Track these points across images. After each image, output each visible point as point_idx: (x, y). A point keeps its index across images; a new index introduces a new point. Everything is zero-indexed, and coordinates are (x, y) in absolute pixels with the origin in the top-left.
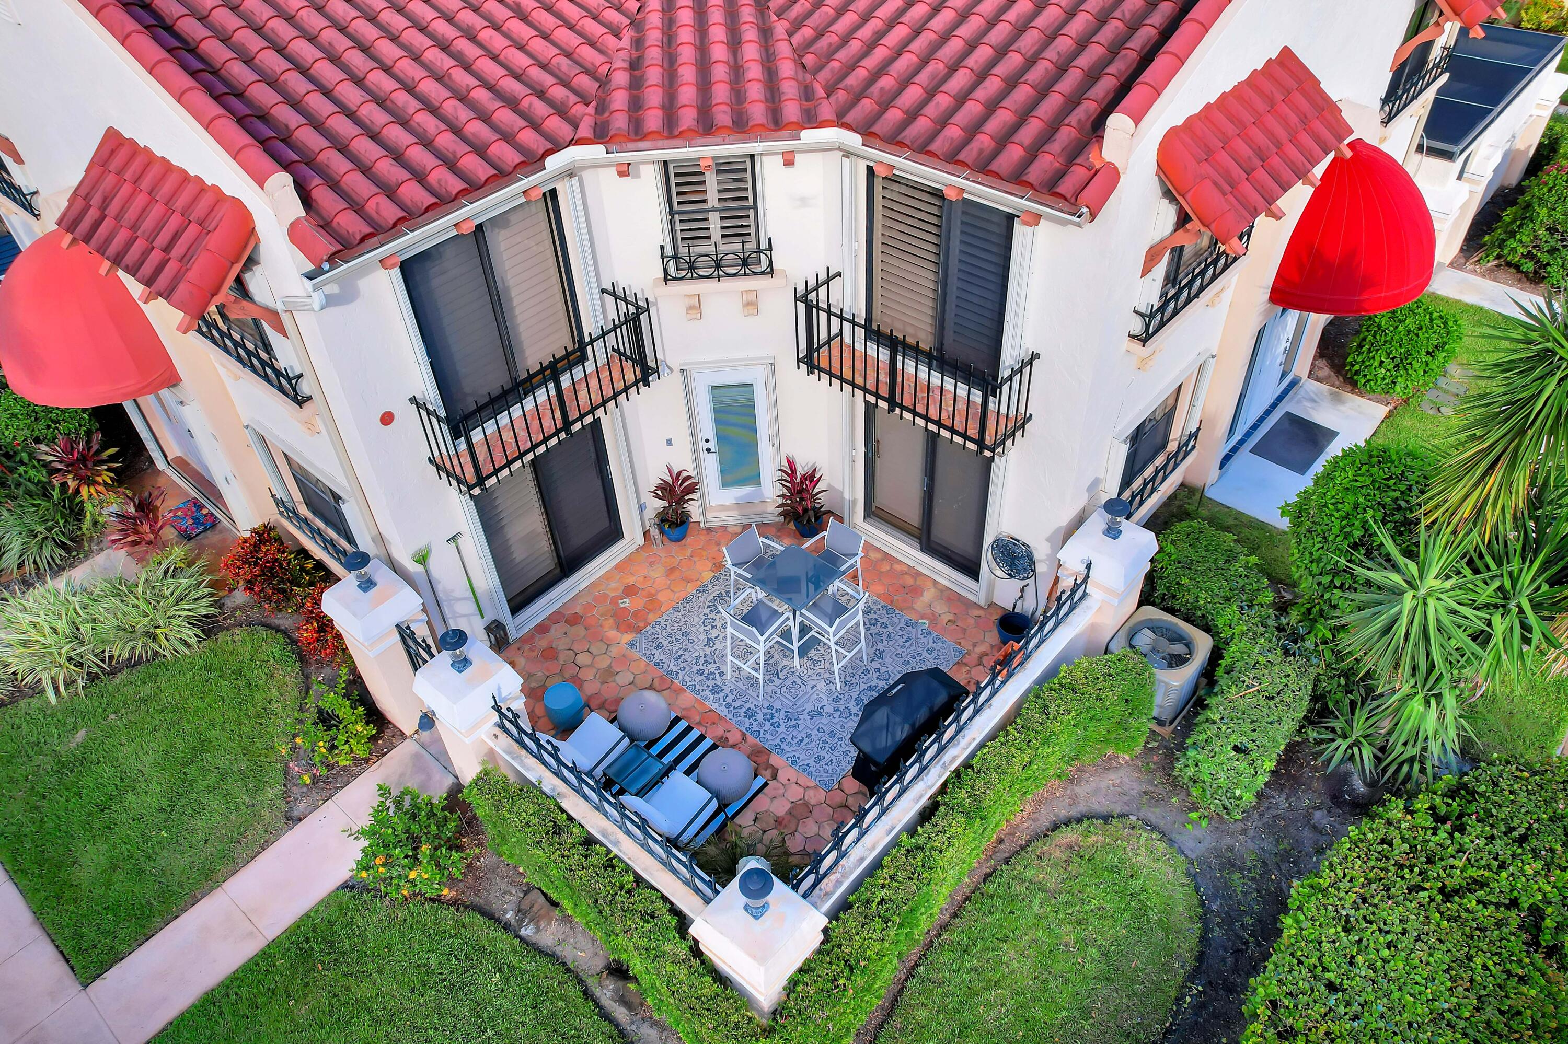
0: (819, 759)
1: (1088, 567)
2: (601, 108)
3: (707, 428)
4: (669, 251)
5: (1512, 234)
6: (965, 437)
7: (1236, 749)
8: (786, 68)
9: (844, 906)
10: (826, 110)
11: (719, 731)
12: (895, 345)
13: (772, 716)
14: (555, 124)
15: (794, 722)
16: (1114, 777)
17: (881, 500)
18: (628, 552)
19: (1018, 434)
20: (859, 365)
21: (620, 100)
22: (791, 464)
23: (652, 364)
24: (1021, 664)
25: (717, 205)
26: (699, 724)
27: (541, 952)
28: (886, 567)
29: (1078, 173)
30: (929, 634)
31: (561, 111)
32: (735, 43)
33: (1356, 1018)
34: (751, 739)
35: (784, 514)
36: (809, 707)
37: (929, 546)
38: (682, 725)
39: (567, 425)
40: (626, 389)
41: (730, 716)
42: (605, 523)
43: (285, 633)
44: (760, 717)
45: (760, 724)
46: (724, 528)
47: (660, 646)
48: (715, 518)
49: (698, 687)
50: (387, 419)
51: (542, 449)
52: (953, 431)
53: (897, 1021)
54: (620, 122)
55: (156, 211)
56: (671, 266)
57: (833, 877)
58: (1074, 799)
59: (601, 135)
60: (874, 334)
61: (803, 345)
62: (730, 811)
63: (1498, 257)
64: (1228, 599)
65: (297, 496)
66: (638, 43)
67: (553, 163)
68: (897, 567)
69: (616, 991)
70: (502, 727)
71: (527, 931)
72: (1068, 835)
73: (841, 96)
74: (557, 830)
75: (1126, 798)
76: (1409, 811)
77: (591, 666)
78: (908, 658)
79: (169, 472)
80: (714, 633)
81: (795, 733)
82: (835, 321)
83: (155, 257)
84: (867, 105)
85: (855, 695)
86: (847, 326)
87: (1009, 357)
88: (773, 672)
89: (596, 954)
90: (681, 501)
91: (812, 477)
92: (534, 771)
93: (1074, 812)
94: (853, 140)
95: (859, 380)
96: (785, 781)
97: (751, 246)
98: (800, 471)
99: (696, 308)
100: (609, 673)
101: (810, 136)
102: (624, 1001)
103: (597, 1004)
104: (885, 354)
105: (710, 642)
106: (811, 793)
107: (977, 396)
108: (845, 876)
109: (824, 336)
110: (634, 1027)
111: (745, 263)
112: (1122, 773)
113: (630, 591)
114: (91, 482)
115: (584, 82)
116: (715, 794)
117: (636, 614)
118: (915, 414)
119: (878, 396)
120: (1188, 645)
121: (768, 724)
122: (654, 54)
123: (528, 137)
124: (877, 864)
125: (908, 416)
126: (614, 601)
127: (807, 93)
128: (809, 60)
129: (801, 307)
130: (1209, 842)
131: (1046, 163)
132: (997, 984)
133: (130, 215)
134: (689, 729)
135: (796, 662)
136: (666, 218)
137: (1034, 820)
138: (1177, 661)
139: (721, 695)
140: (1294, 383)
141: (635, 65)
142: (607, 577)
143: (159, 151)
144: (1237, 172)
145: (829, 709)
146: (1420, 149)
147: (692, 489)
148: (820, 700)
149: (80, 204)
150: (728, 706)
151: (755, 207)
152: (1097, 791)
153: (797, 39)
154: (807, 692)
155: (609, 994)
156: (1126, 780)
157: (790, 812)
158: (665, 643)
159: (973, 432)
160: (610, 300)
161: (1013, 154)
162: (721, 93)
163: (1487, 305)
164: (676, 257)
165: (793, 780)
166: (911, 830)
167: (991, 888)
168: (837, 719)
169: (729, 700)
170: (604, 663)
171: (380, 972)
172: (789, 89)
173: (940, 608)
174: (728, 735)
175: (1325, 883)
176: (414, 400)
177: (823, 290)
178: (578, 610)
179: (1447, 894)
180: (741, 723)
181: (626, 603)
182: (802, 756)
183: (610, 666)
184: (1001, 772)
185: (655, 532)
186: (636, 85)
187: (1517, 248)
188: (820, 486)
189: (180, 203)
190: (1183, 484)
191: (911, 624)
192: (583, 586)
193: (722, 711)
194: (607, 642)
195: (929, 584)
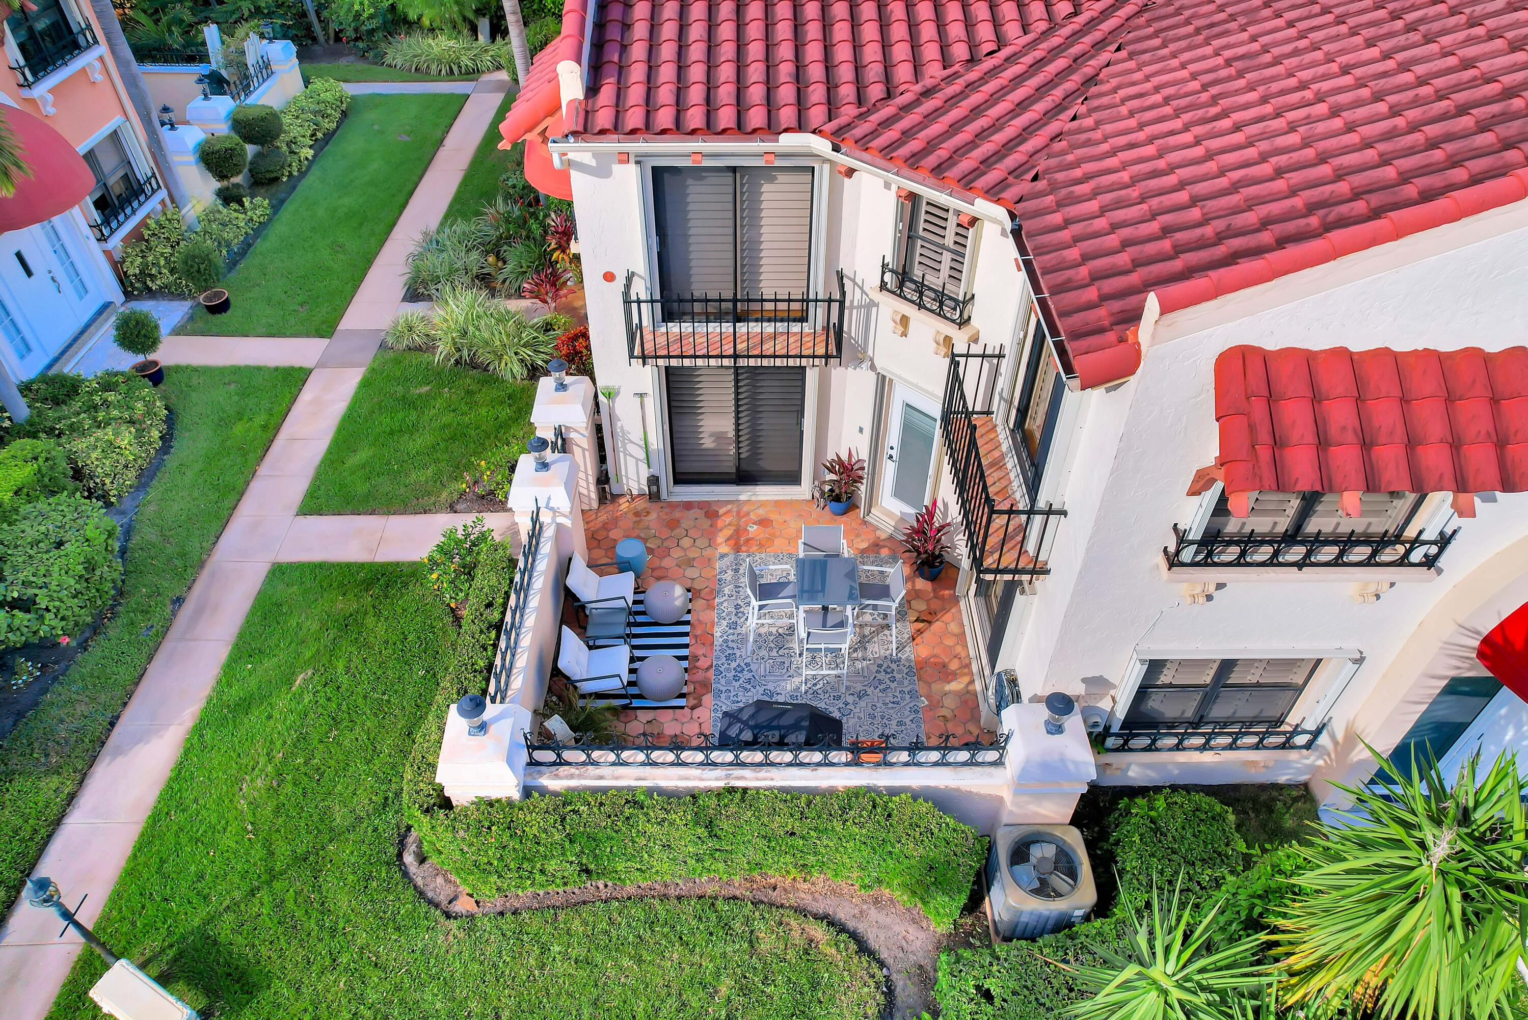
3: (895, 437)
4: (889, 264)
11: (700, 651)
16: (910, 932)
18: (794, 498)
25: (952, 246)
26: (696, 637)
28: (950, 642)
38: (686, 628)
41: (718, 648)
44: (734, 665)
45: (728, 670)
48: (876, 517)
54: (860, 130)
56: (888, 277)
58: (862, 916)
67: (788, 140)
68: (957, 650)
72: (819, 932)
75: (901, 955)
77: (685, 550)
78: (878, 715)
81: (740, 694)
93: (851, 924)
94: (1009, 225)
96: (695, 716)
100: (688, 563)
101: (979, 204)
112: (922, 935)
120: (1073, 889)
121: (733, 673)
134: (686, 634)
137: (814, 899)
152: (887, 927)
156: (919, 943)
164: (893, 272)
170: (693, 554)
173: (948, 702)
180: (718, 658)
183: (694, 559)
185: (817, 495)
190: (1306, 786)
191: (913, 694)
192: (743, 497)
193: (718, 641)
194: (711, 544)
195: (966, 679)
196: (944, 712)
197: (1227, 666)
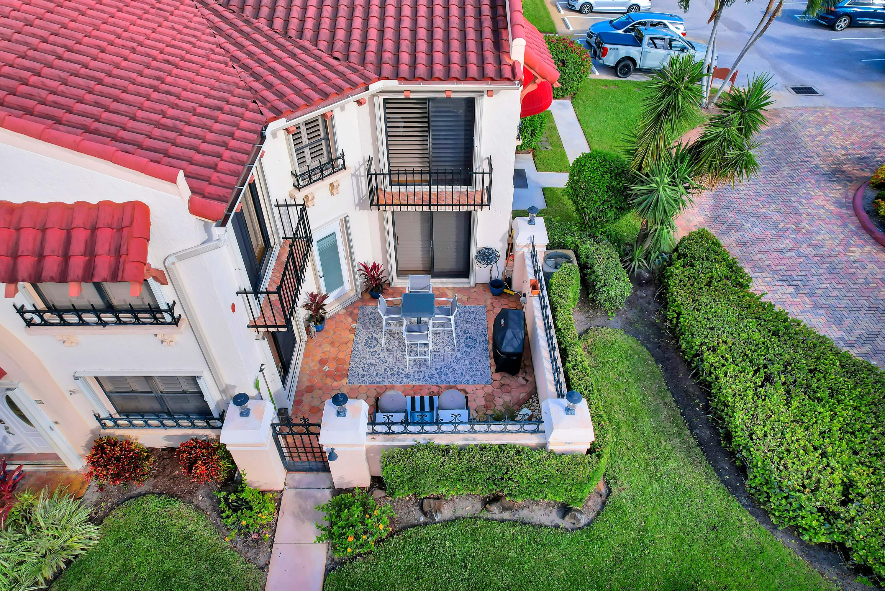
0: (476, 375)
13: (441, 372)
15: (452, 369)
17: (401, 266)
22: (365, 265)
27: (452, 520)
30: (465, 307)
36: (452, 360)
37: (437, 275)
46: (337, 314)
47: (363, 376)
48: (330, 311)
49: (399, 381)
50: (234, 308)
69: (498, 508)
70: (372, 433)
71: (439, 518)
80: (381, 356)
85: (464, 345)
89: (474, 504)
91: (375, 267)
94: (393, 83)
97: (325, 158)
99: (312, 200)
101: (373, 87)
102: (505, 509)
103: (495, 520)
105: (383, 360)
106: (485, 389)
110: (517, 516)
111: (333, 166)
113: (323, 362)
117: (337, 370)
126: (320, 370)
130: (619, 320)
139: (412, 377)
145: (459, 356)
148: (452, 355)
150: (419, 379)
151: (326, 137)
154: (444, 355)
155: (497, 512)
157: (486, 401)
158: (364, 373)
164: (302, 175)
165: (475, 389)
168: (466, 358)
169: (417, 377)
174: (431, 390)
175: (679, 302)
176: (238, 293)
178: (307, 384)
181: (326, 368)
182: (469, 379)
185: (314, 330)
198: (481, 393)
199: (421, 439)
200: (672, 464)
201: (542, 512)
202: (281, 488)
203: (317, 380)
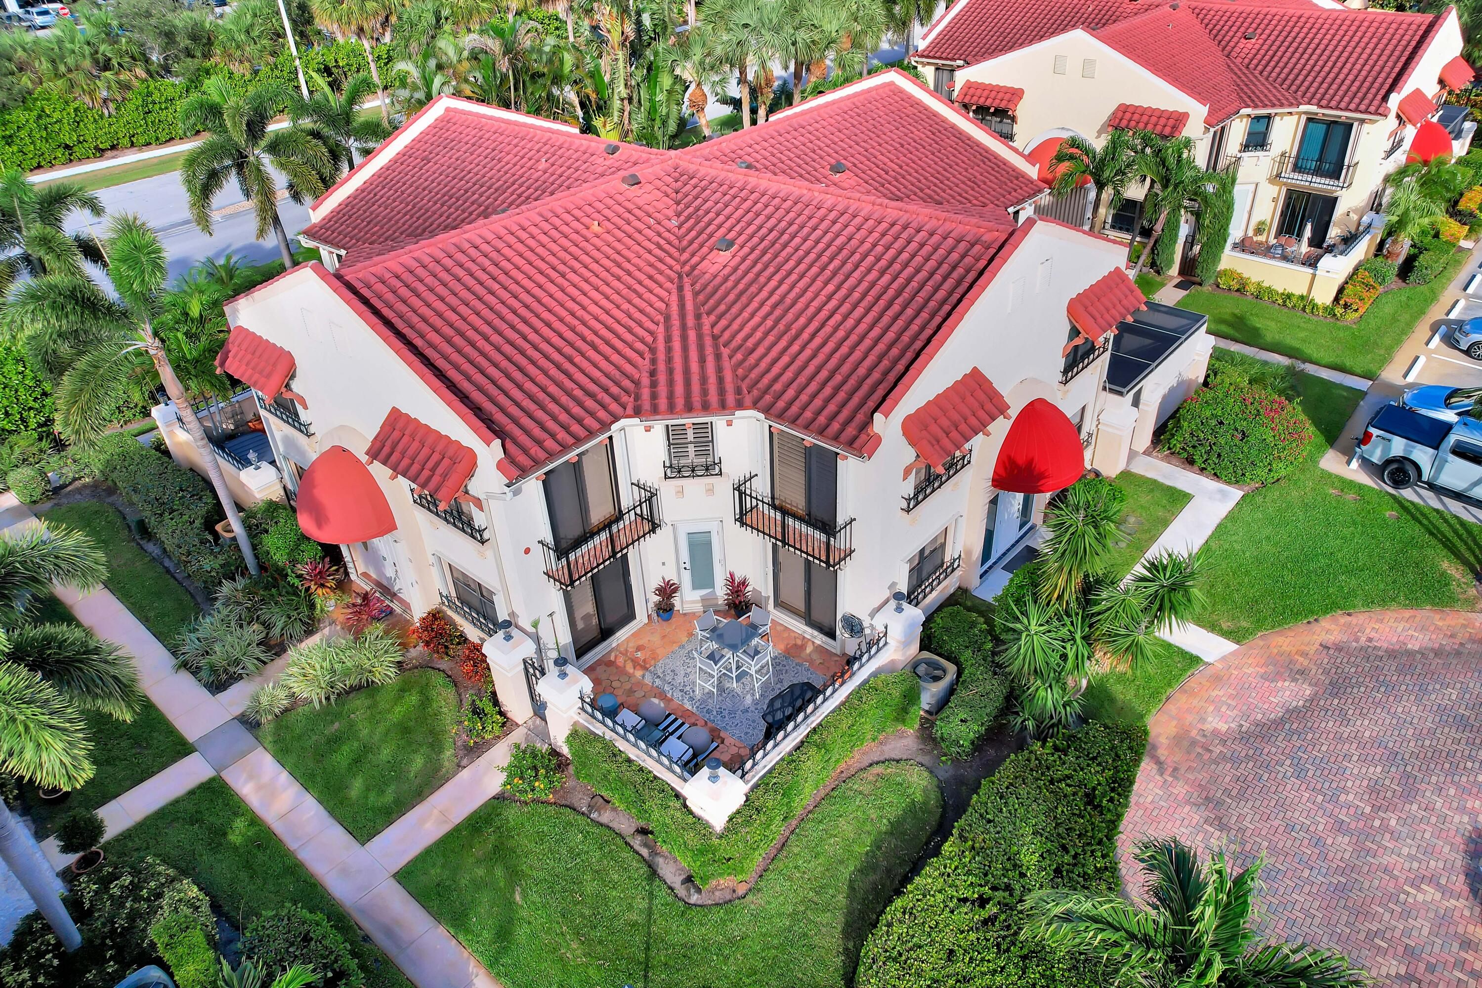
0: (747, 734)
1: (886, 628)
2: (637, 398)
3: (685, 556)
4: (668, 464)
5: (1173, 435)
6: (821, 561)
7: (962, 721)
8: (728, 376)
9: (756, 786)
10: (748, 400)
11: (692, 720)
12: (785, 512)
13: (721, 712)
14: (614, 407)
15: (733, 715)
16: (905, 742)
17: (783, 597)
18: (639, 627)
19: (848, 559)
20: (766, 522)
21: (646, 393)
22: (732, 575)
23: (657, 521)
24: (850, 677)
25: (692, 440)
26: (681, 717)
27: (602, 825)
28: (786, 635)
29: (863, 437)
30: (808, 670)
31: (616, 399)
32: (702, 360)
33: (998, 833)
34: (709, 724)
35: (728, 605)
36: (741, 708)
37: (811, 623)
38: (672, 717)
39: (614, 554)
40: (644, 535)
41: (698, 712)
42: (625, 610)
43: (443, 671)
44: (715, 713)
45: (715, 717)
46: (694, 613)
47: (658, 677)
48: (688, 608)
49: (680, 698)
50: (527, 551)
51: (602, 567)
52: (814, 557)
53: (785, 853)
54: (647, 406)
55: (415, 445)
56: (669, 471)
57: (751, 774)
58: (882, 752)
59: (637, 413)
60: (775, 507)
61: (738, 511)
62: (700, 758)
63: (1169, 448)
64: (967, 647)
65: (454, 594)
66: (654, 361)
67: (614, 427)
68: (793, 635)
69: (642, 841)
70: (583, 709)
71: (594, 815)
72: (878, 769)
73: (755, 392)
74: (615, 755)
75: (910, 752)
76: (1043, 746)
77: (620, 687)
78: (793, 678)
79: (358, 582)
80: (689, 670)
81: (734, 721)
82: (754, 501)
83: (426, 473)
84: (768, 398)
85: (767, 702)
86: (760, 504)
87: (840, 520)
88: (721, 689)
89: (631, 824)
90: (670, 597)
91: (744, 583)
92: (599, 729)
93: (882, 759)
94: (761, 416)
95: (767, 531)
96: (728, 745)
97: (710, 459)
98: (737, 580)
99: (681, 492)
100: (631, 692)
101: (738, 413)
102: (646, 845)
103: (632, 847)
104: (779, 516)
105: (686, 675)
107: (823, 537)
108: (757, 773)
109: (748, 506)
110: (651, 858)
111: (707, 470)
112: (907, 739)
113: (639, 648)
114: (323, 586)
115: (627, 383)
116: (691, 747)
117: (644, 660)
118: (795, 548)
119: (776, 539)
120: (944, 671)
121: (719, 716)
122: (661, 367)
123: (602, 414)
124: (773, 768)
125: (792, 549)
126: (632, 653)
127: (738, 391)
128: (740, 372)
129: (737, 493)
130: (951, 772)
131: (850, 431)
132: (835, 836)
133: (410, 452)
134: (676, 719)
135: (735, 685)
136: (667, 448)
137: (861, 763)
138: (936, 679)
139: (694, 702)
140: (1032, 528)
141: (653, 373)
142: (627, 640)
143: (423, 421)
144: (941, 434)
145: (752, 707)
146: (1104, 389)
147: (675, 590)
148: (748, 703)
149: (378, 444)
150: (697, 707)
151: (712, 441)
152: (894, 748)
153: (734, 360)
154: (740, 701)
155: (638, 842)
156: (910, 743)
157: (731, 759)
158: (661, 676)
159: (823, 558)
160: (636, 488)
161: (835, 426)
162: (696, 388)
163: (1161, 479)
164: (671, 467)
165: (733, 744)
166: (790, 754)
167: (835, 793)
168: (756, 711)
169: (698, 704)
170: (627, 686)
171: (518, 835)
172: (730, 388)
173: (815, 656)
174: (697, 722)
175: (995, 779)
176: (540, 542)
177: (748, 484)
179: (1052, 782)
180: (704, 716)
181: (639, 654)
182: (738, 732)
183: (631, 688)
184: (836, 728)
185: (655, 615)
186: (654, 385)
187: (1177, 443)
188: (748, 589)
189: (439, 448)
190: (959, 588)
191: (801, 665)
192: (614, 645)
193: (694, 710)
194: (630, 676)
195: (810, 643)
196: (818, 662)
197: (922, 551)
198: (734, 750)
199: (609, 735)
200: (826, 918)
201: (673, 870)
202: (520, 723)
203: (620, 661)
